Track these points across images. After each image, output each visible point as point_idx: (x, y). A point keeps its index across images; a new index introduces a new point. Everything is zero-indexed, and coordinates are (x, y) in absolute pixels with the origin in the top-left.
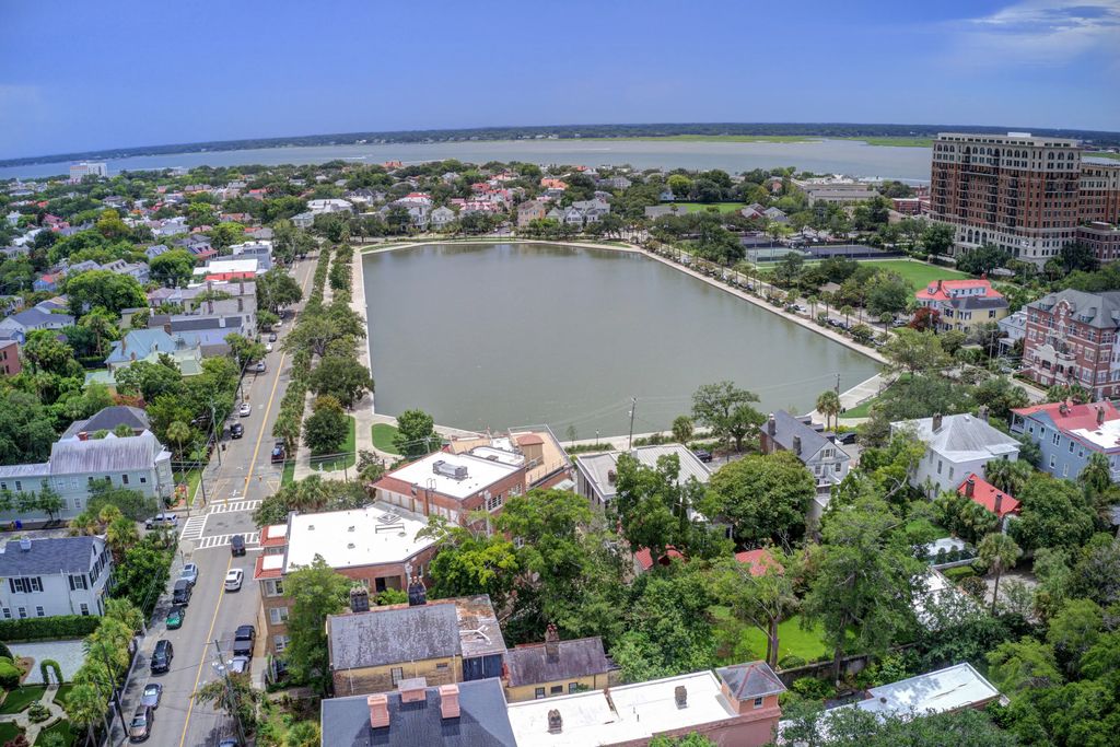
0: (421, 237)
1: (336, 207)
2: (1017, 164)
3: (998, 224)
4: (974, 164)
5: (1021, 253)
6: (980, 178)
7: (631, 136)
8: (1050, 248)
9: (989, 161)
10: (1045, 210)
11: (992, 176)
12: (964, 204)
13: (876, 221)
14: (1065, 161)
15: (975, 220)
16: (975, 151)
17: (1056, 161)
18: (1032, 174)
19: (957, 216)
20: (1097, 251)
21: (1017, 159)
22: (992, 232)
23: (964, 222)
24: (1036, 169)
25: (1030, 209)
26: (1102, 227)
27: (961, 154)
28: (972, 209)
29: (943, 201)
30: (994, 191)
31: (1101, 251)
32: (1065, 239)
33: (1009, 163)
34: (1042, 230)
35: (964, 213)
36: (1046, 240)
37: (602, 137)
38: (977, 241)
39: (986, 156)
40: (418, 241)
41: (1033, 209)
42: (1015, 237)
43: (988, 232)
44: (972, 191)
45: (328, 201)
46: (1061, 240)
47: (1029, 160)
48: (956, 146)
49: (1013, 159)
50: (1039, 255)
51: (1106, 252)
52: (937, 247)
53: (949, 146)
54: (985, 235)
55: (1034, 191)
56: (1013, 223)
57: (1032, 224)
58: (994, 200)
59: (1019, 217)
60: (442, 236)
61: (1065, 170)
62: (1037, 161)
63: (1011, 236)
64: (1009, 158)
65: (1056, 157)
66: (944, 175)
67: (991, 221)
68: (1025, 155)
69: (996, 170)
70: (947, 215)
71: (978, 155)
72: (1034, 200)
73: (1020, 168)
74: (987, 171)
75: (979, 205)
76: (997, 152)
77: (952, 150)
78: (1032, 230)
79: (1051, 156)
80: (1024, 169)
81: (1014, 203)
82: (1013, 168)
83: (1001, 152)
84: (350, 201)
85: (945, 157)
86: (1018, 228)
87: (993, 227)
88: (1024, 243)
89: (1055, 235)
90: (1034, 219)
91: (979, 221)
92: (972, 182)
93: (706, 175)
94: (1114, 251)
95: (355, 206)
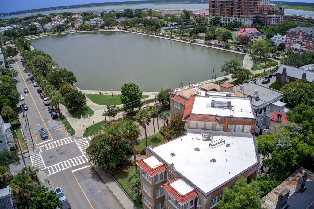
0: (43, 34)
1: (8, 28)
3: (234, 15)
5: (243, 23)
6: (227, 2)
8: (250, 21)
10: (249, 10)
11: (231, 1)
12: (221, 10)
13: (187, 19)
15: (225, 14)
19: (219, 14)
20: (264, 21)
22: (232, 18)
23: (222, 15)
25: (245, 10)
26: (265, 15)
28: (224, 11)
29: (214, 10)
30: (232, 5)
32: (254, 19)
34: (248, 16)
35: (221, 13)
36: (250, 19)
38: (226, 21)
40: (43, 35)
41: (246, 10)
42: (240, 19)
43: (230, 18)
44: (224, 6)
45: (5, 27)
46: (253, 19)
50: (248, 23)
51: (266, 22)
52: (216, 23)
54: (229, 19)
55: (246, 4)
56: (239, 14)
57: (246, 14)
58: (232, 8)
59: (242, 12)
60: (50, 33)
63: (239, 18)
67: (231, 14)
70: (215, 14)
72: (246, 7)
75: (227, 10)
78: (246, 16)
81: (239, 8)
84: (12, 26)
86: (241, 16)
87: (232, 16)
88: (243, 20)
89: (252, 17)
90: (246, 13)
91: (227, 15)
92: (224, 3)
93: (125, 10)
94: (268, 22)
95: (14, 28)
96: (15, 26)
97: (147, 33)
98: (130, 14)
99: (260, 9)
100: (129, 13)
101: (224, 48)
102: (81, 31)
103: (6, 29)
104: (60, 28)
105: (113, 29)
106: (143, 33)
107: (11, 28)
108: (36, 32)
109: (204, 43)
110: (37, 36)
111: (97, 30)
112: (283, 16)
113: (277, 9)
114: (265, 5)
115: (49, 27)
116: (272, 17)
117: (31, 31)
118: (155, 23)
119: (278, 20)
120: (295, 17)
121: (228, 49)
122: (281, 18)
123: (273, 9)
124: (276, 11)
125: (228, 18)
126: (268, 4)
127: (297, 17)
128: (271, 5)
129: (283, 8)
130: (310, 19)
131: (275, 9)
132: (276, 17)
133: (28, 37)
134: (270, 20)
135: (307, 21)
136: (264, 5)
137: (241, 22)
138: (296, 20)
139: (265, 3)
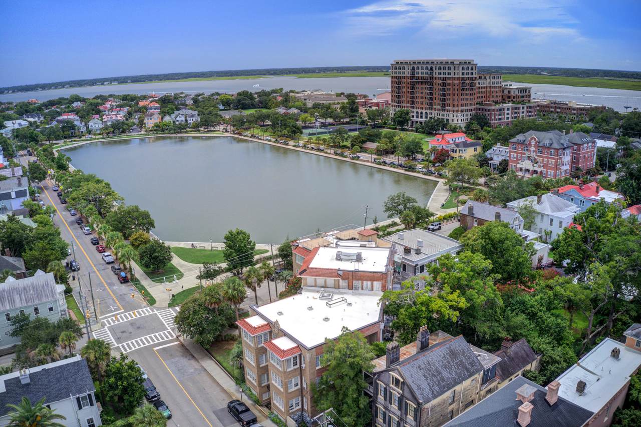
0: (87, 138)
1: (20, 124)
2: (445, 74)
3: (434, 107)
4: (418, 75)
5: (450, 122)
6: (422, 83)
7: (161, 80)
8: (465, 118)
9: (427, 73)
10: (461, 97)
11: (428, 81)
12: (413, 97)
13: (352, 112)
14: (470, 71)
15: (419, 106)
16: (418, 68)
17: (465, 71)
18: (454, 79)
19: (409, 105)
20: (489, 117)
21: (444, 71)
22: (431, 111)
23: (413, 107)
24: (456, 76)
25: (454, 97)
26: (491, 105)
27: (409, 71)
28: (417, 100)
29: (399, 97)
30: (431, 89)
31: (491, 118)
32: (471, 113)
33: (440, 74)
34: (461, 108)
35: (413, 103)
36: (462, 113)
37: (144, 81)
38: (422, 117)
39: (425, 71)
40: (86, 140)
41: (456, 98)
43: (428, 112)
44: (417, 90)
45: (14, 122)
46: (469, 113)
47: (452, 71)
48: (406, 66)
49: (442, 71)
50: (460, 122)
51: (493, 118)
52: (402, 121)
53: (402, 66)
54: (426, 113)
55: (456, 88)
56: (444, 105)
57: (456, 106)
58: (431, 94)
59: (448, 102)
61: (470, 76)
62: (456, 71)
63: (443, 113)
64: (440, 71)
65: (465, 69)
66: (400, 83)
67: (430, 105)
68: (449, 68)
69: (432, 78)
70: (402, 104)
71: (420, 71)
72: (456, 92)
73: (447, 76)
74: (427, 78)
75: (422, 98)
76: (432, 69)
77: (404, 68)
78: (456, 108)
79: (463, 69)
80: (449, 76)
81: (444, 95)
82: (442, 76)
83: (434, 69)
84: (27, 120)
85: (400, 73)
86: (447, 108)
87: (431, 109)
88: (451, 116)
89: (467, 111)
90: (456, 103)
91: (422, 106)
92: (417, 86)
93: (239, 94)
94: (497, 117)
95: (31, 124)
96: (31, 120)
97: (276, 141)
98: (248, 101)
99: (483, 95)
100: (245, 99)
101: (406, 170)
102: (157, 134)
103: (17, 126)
104: (119, 128)
105: (216, 131)
106: (270, 141)
107: (24, 123)
108: (72, 133)
109: (373, 161)
110: (74, 141)
111: (186, 132)
112: (525, 106)
113: (517, 93)
114: (494, 87)
115: (97, 126)
116: (504, 110)
117: (63, 132)
118: (292, 123)
119: (516, 113)
120: (553, 105)
121: (413, 172)
122: (521, 110)
123: (509, 92)
124: (514, 97)
125: (424, 111)
126: (499, 85)
127: (557, 105)
128: (507, 85)
129: (527, 91)
130: (581, 109)
131: (512, 93)
132: (513, 109)
133: (58, 144)
134: (500, 115)
135: (575, 112)
136: (490, 87)
137: (448, 120)
138: (555, 110)
139: (493, 83)
